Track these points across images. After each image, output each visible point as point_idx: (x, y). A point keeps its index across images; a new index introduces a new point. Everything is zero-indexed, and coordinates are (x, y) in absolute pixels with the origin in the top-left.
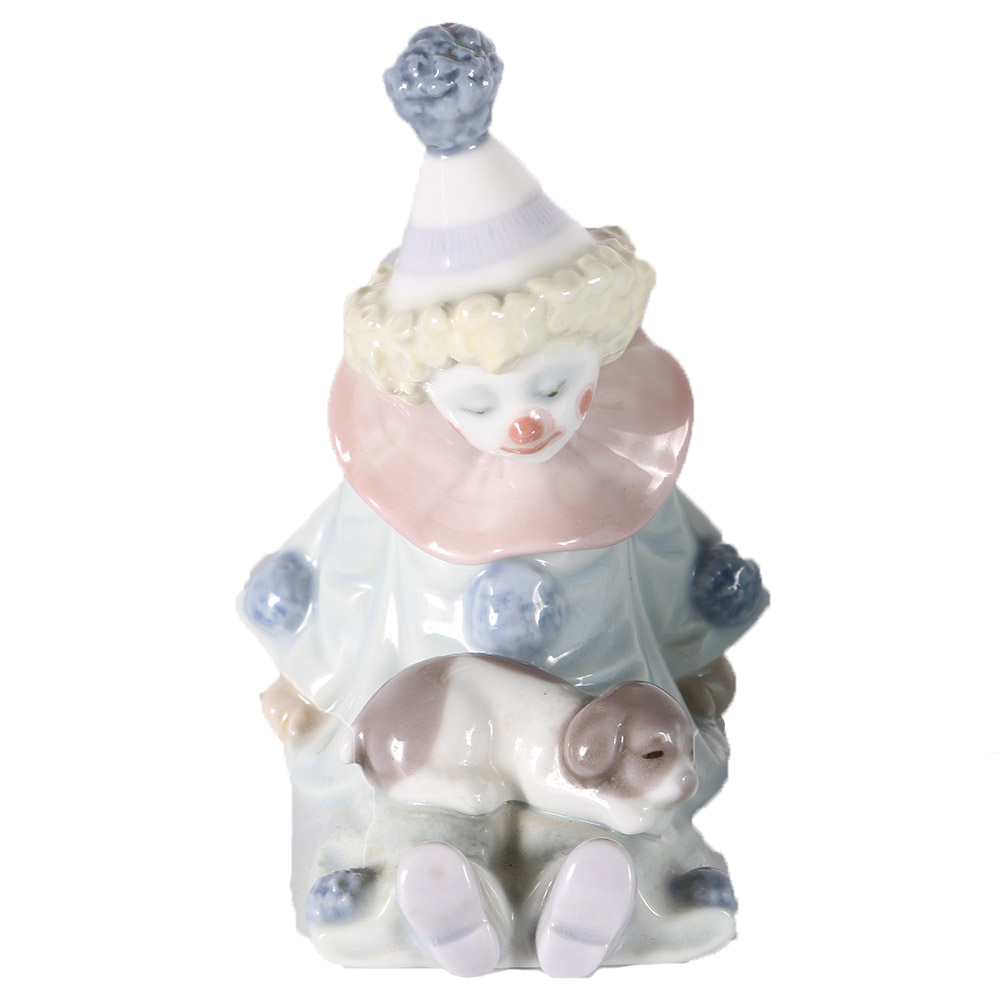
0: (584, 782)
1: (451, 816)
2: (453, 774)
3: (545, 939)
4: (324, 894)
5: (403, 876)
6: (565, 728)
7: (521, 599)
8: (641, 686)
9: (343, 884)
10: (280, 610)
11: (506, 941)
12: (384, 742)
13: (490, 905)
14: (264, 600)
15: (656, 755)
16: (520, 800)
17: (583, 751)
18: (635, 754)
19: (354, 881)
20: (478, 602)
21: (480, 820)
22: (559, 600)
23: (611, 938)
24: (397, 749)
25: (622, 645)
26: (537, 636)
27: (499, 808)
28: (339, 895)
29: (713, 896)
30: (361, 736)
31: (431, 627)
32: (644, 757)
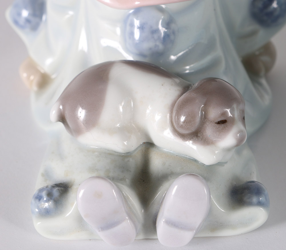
0: (183, 137)
1: (110, 154)
2: (112, 131)
3: (161, 225)
4: (40, 200)
5: (81, 193)
6: (173, 105)
7: (151, 27)
8: (216, 81)
9: (50, 195)
10: (28, 21)
11: (140, 226)
12: (74, 110)
13: (130, 208)
14: (19, 14)
15: (223, 122)
16: (149, 142)
17: (183, 119)
18: (211, 122)
19: (56, 192)
20: (128, 28)
21: (127, 155)
22: (173, 26)
23: (197, 227)
24: (81, 113)
25: (210, 46)
26: (161, 47)
27: (139, 147)
28: (47, 201)
29: (255, 200)
30: (61, 107)
31: (105, 42)
32: (216, 123)
